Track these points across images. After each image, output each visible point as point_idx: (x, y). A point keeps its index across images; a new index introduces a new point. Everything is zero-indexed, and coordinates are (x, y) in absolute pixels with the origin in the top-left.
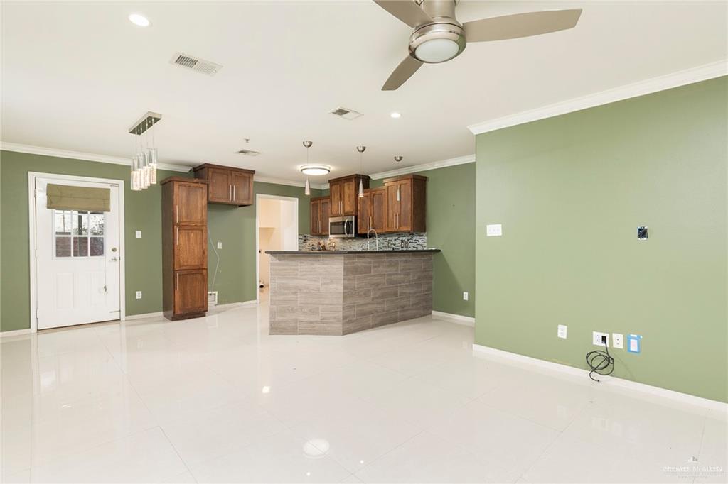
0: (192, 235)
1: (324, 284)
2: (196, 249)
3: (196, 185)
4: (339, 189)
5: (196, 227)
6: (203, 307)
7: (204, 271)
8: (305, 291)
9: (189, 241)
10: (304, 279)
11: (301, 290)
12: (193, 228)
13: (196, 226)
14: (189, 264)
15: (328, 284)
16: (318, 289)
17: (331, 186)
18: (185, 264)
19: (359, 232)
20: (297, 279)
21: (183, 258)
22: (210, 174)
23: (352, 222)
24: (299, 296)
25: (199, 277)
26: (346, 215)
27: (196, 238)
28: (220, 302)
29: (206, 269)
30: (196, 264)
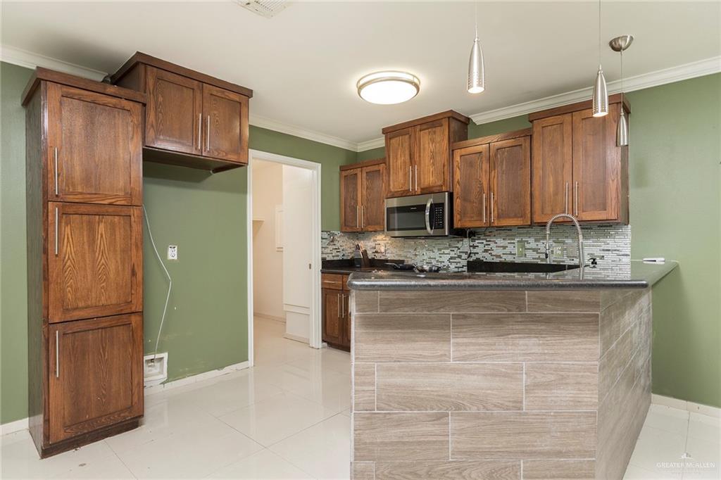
0: (102, 226)
1: (537, 386)
2: (113, 265)
3: (114, 101)
4: (406, 145)
5: (111, 209)
6: (130, 408)
7: (134, 320)
8: (474, 410)
9: (92, 242)
10: (469, 372)
11: (458, 407)
12: (104, 209)
13: (110, 204)
14: (92, 302)
15: (547, 386)
16: (517, 404)
17: (388, 140)
18: (81, 304)
19: (457, 225)
20: (443, 370)
21: (76, 290)
22: (151, 82)
23: (442, 205)
24: (452, 425)
25: (122, 334)
26: (426, 191)
27: (113, 233)
28: (173, 375)
29: (141, 313)
30: (114, 302)
